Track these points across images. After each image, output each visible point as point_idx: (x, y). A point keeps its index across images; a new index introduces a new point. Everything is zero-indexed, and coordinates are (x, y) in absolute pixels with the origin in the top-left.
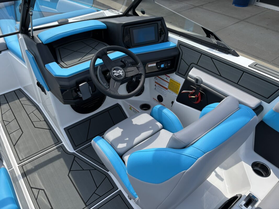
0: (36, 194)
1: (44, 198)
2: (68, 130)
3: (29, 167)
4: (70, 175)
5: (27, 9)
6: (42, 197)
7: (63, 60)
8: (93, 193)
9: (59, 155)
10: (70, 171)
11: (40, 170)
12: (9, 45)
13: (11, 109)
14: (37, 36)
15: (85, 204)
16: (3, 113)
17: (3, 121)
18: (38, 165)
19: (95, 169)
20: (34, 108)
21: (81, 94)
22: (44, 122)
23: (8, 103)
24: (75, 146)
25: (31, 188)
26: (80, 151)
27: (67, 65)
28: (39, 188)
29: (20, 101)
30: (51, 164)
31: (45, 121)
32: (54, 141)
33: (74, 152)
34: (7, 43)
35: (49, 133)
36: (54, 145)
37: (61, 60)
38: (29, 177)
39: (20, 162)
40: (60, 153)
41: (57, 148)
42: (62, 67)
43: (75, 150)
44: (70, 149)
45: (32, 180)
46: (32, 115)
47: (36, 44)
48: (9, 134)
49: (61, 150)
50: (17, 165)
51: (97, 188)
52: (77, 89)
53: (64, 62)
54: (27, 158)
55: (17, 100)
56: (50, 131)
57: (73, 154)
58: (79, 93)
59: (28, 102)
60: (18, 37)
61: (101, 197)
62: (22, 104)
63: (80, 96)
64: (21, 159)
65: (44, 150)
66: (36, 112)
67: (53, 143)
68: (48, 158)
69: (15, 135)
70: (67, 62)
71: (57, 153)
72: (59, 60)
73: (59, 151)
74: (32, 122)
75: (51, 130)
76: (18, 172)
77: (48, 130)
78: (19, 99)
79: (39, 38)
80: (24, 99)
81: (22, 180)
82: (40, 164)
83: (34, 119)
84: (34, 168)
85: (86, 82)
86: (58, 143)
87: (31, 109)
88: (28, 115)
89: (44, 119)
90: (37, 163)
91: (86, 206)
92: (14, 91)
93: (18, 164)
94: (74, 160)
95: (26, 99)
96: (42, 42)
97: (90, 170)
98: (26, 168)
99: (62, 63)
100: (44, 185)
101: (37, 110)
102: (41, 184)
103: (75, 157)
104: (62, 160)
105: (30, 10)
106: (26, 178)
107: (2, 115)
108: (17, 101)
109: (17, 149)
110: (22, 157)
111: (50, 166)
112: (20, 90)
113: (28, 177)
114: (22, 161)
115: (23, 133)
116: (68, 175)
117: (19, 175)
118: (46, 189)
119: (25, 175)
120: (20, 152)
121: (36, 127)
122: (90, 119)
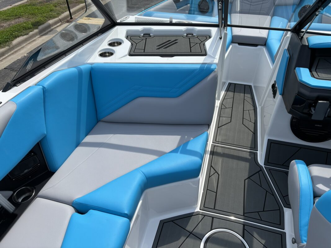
0: (212, 173)
1: (216, 181)
2: (271, 143)
3: (219, 150)
4: (246, 181)
5: (317, 8)
6: (214, 178)
7: (317, 70)
8: (256, 211)
9: (248, 159)
10: (249, 178)
11: (226, 159)
12: (269, 41)
13: (233, 98)
14: (307, 38)
15: (244, 213)
16: (225, 98)
17: (222, 104)
18: (226, 154)
19: (273, 194)
20: (252, 108)
21: (314, 110)
22: (253, 125)
23: (234, 92)
24: (267, 162)
25: (211, 166)
26: (269, 169)
27: (319, 76)
28: (217, 171)
29: (244, 95)
30: (237, 161)
31: (254, 123)
32: (251, 144)
33: (263, 166)
34: (268, 39)
35: (252, 135)
36: (249, 148)
37: (316, 70)
38: (214, 158)
39: (215, 142)
40: (250, 158)
41: (250, 152)
42: (313, 76)
43: (264, 165)
44: (260, 161)
45: (215, 160)
46: (246, 113)
47: (301, 44)
48: (220, 117)
49: (252, 156)
50: (211, 143)
51: (264, 211)
52: (314, 104)
53: (318, 73)
54: (222, 143)
55: (242, 93)
56: (253, 135)
57: (260, 167)
58: (312, 109)
59: (250, 100)
60: (286, 34)
61: (261, 221)
62: (244, 99)
63: (311, 113)
64: (217, 140)
65: (238, 146)
66: (252, 112)
67: (249, 146)
68: (237, 155)
69: (224, 120)
70: (320, 74)
71: (247, 156)
72: (313, 69)
73: (250, 156)
74: (243, 118)
75: (255, 134)
76: (209, 148)
77: (252, 133)
78: (244, 94)
79: (308, 40)
80: (249, 96)
81: (209, 156)
82: (228, 154)
83: (246, 116)
84: (222, 153)
85: (328, 102)
86: (253, 149)
87: (249, 106)
88: (243, 111)
89: (254, 122)
90: (227, 152)
91: (244, 215)
92: (245, 85)
93: (213, 143)
94: (258, 172)
95: (250, 97)
96: (308, 45)
97: (267, 191)
98: (217, 149)
99: (314, 73)
100: (221, 171)
101: (253, 111)
102: (220, 169)
103: (261, 170)
104: (248, 164)
105: (319, 10)
106: (212, 156)
107: (224, 99)
108: (242, 95)
109: (219, 131)
110: (219, 140)
111: (235, 162)
112: (250, 86)
113: (214, 156)
114: (217, 142)
115: (231, 122)
116: (245, 180)
117: (208, 151)
118: (221, 175)
119: (212, 153)
120: (220, 134)
121: (244, 123)
122: (301, 148)
